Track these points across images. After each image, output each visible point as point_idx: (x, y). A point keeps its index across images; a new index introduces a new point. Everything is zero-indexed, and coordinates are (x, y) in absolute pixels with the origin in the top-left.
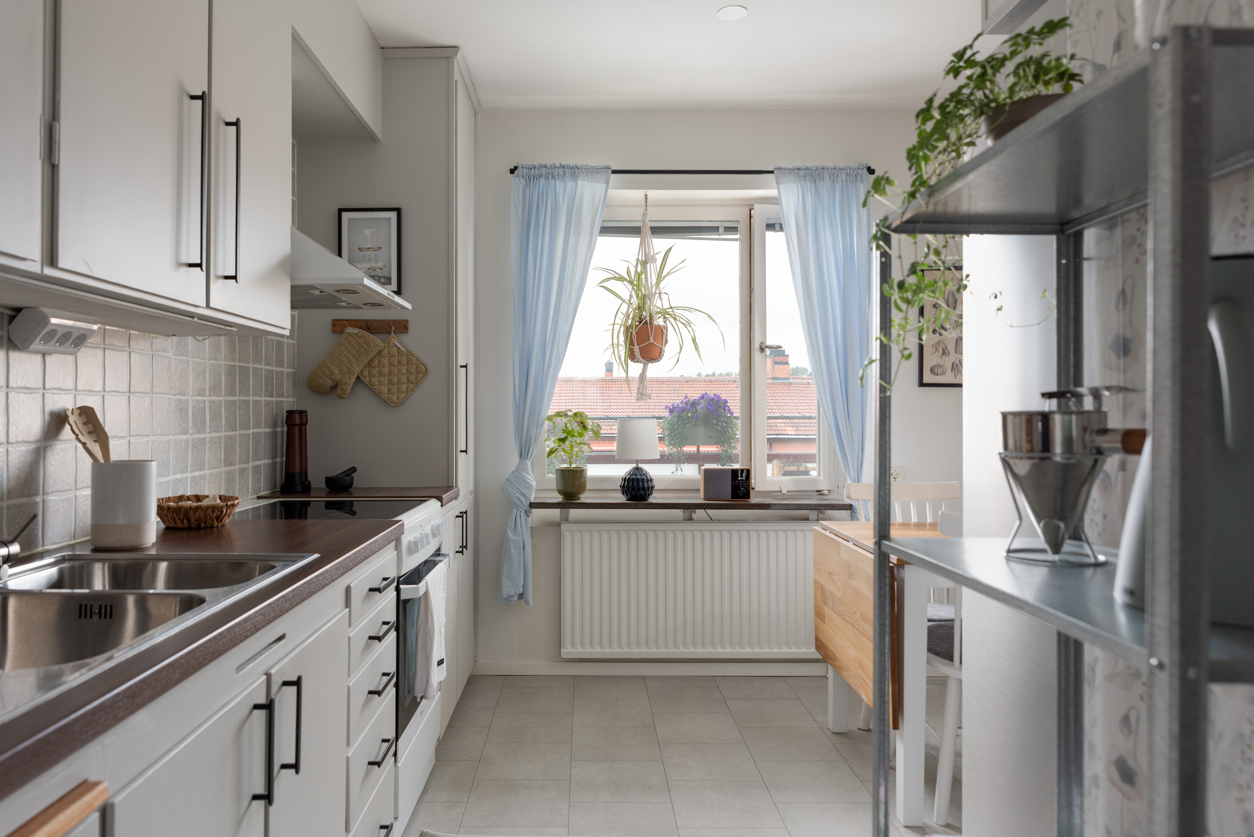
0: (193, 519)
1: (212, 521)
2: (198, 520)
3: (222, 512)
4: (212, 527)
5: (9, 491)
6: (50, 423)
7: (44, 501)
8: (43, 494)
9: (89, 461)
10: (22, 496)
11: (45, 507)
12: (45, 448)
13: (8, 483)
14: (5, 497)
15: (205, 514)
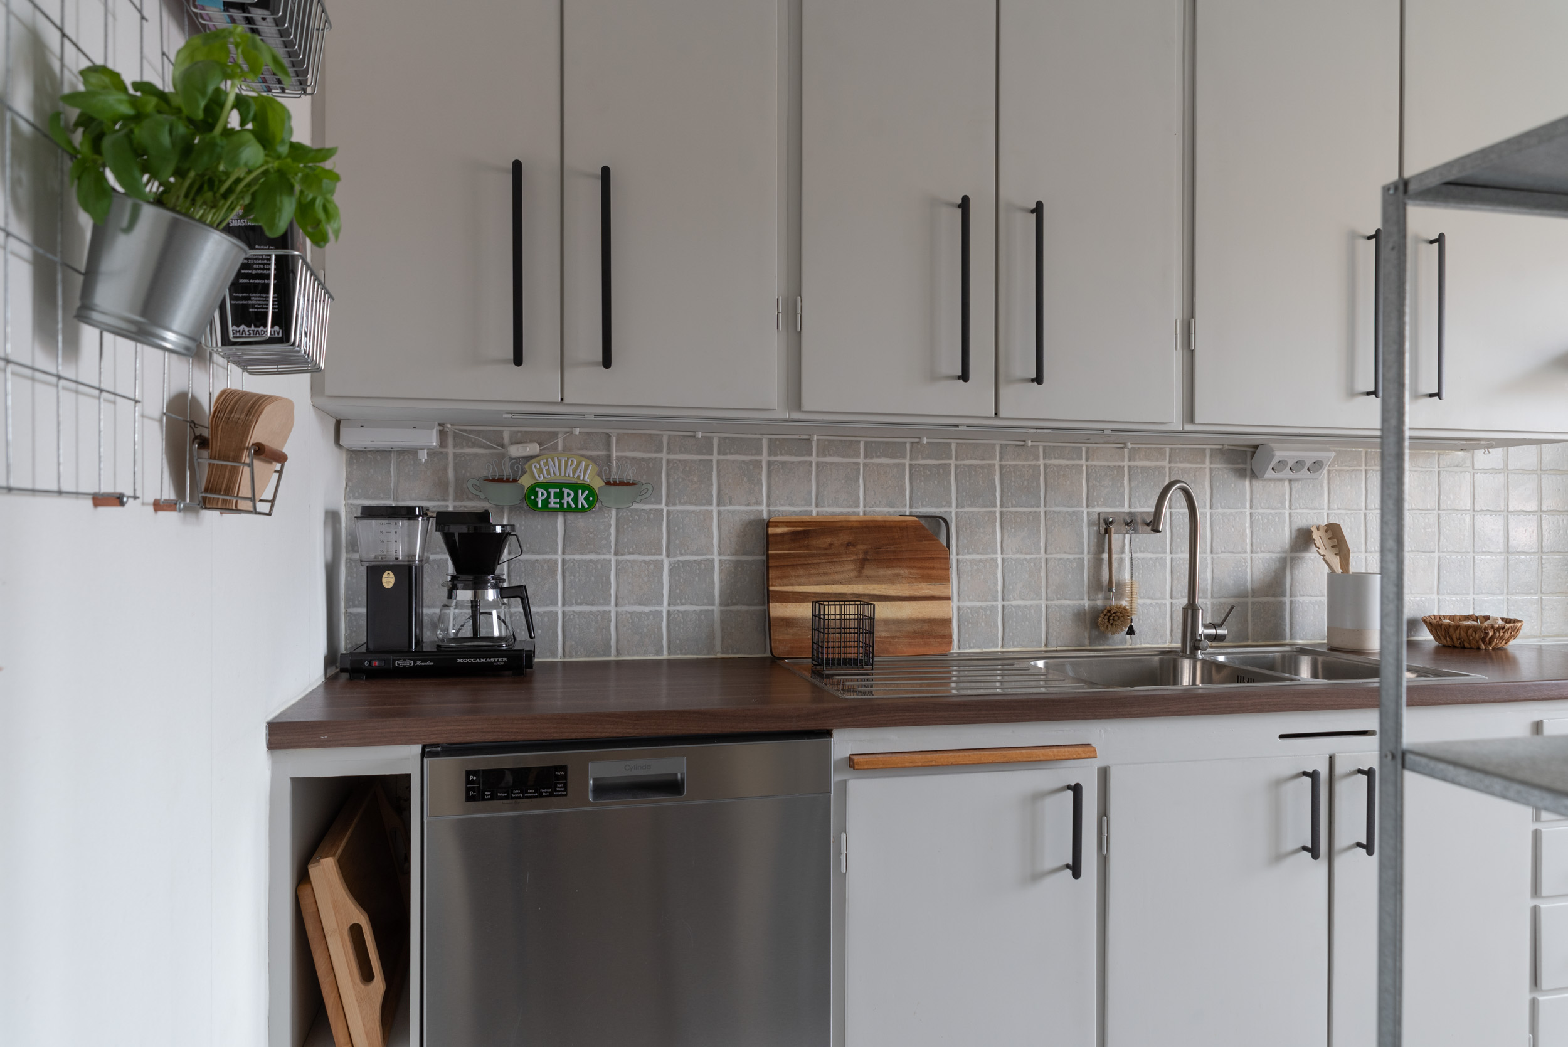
0: (1454, 637)
1: (1477, 642)
2: (1460, 639)
3: (1487, 634)
4: (1479, 648)
5: (1253, 591)
6: (1297, 537)
7: (1291, 602)
8: (1291, 597)
9: (1326, 570)
10: (1267, 596)
11: (1293, 607)
12: (1293, 559)
13: (1252, 584)
14: (1250, 595)
15: (1467, 633)
